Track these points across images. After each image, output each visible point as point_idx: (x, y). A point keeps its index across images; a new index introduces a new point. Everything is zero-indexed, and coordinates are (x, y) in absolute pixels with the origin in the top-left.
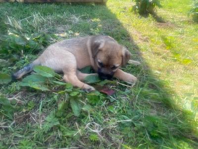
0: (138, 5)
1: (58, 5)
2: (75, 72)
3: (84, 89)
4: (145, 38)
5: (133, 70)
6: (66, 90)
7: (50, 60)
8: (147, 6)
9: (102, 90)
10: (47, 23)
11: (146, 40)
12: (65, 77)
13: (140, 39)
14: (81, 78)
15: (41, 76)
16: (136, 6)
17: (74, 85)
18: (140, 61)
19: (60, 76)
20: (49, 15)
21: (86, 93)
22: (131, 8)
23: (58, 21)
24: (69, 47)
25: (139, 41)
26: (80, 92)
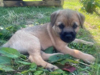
0: (84, 6)
1: (29, 7)
2: (39, 53)
3: (48, 69)
4: (93, 26)
5: (89, 49)
6: (30, 69)
7: (17, 42)
8: (92, 7)
9: (64, 68)
10: (19, 18)
11: (94, 28)
12: (30, 57)
13: (90, 27)
14: (45, 58)
15: (7, 57)
16: (83, 7)
17: (39, 65)
18: (93, 42)
19: (25, 56)
20: (21, 13)
21: (50, 71)
22: (80, 9)
23: (27, 17)
24: (33, 31)
25: (90, 28)
26: (44, 71)
